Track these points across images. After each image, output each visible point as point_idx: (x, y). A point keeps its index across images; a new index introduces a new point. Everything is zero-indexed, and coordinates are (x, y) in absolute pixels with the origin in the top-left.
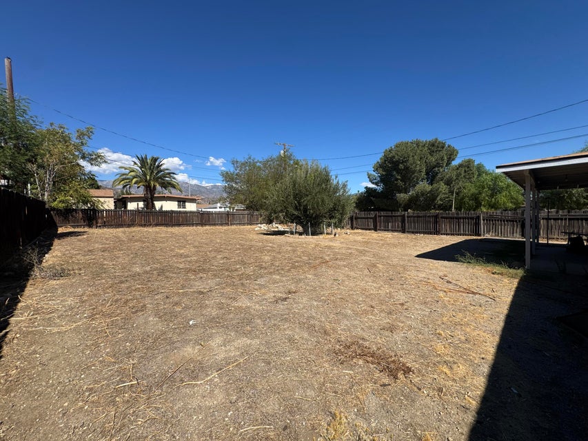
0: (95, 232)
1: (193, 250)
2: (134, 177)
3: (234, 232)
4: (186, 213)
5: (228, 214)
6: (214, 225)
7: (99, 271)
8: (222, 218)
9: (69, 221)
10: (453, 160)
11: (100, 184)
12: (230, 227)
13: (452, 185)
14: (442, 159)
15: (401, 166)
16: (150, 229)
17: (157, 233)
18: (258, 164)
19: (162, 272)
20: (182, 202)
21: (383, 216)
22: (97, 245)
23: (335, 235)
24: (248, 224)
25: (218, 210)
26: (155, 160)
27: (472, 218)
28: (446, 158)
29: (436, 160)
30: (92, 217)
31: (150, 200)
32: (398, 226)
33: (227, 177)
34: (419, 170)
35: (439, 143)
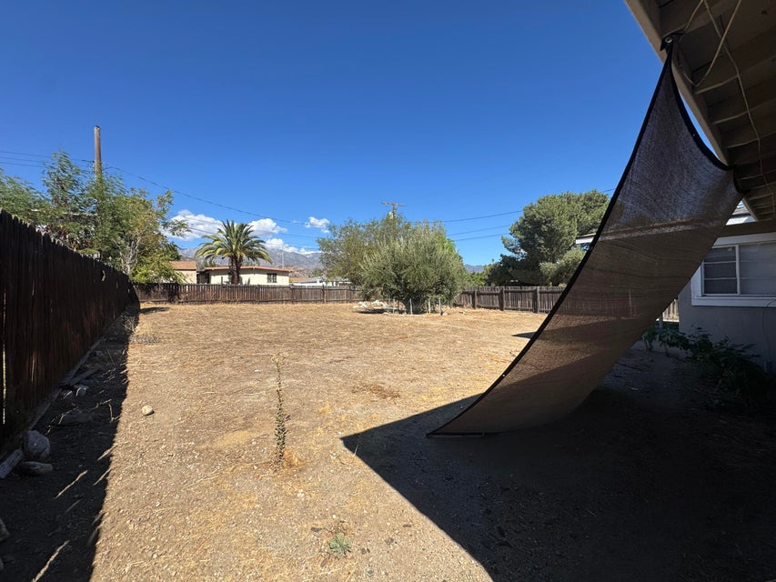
0: (177, 308)
1: (275, 325)
2: (219, 247)
3: (329, 309)
4: (275, 287)
5: (323, 289)
6: (307, 302)
7: (185, 340)
8: (316, 293)
9: (150, 295)
11: (180, 254)
12: (324, 305)
15: (544, 228)
16: (234, 306)
17: (241, 309)
18: (361, 229)
20: (272, 274)
21: (511, 292)
22: (181, 320)
23: (442, 314)
24: (347, 301)
25: (317, 284)
26: (242, 227)
29: (593, 219)
30: (173, 292)
31: (235, 273)
32: (529, 304)
33: (324, 244)
34: (569, 232)
35: (599, 196)
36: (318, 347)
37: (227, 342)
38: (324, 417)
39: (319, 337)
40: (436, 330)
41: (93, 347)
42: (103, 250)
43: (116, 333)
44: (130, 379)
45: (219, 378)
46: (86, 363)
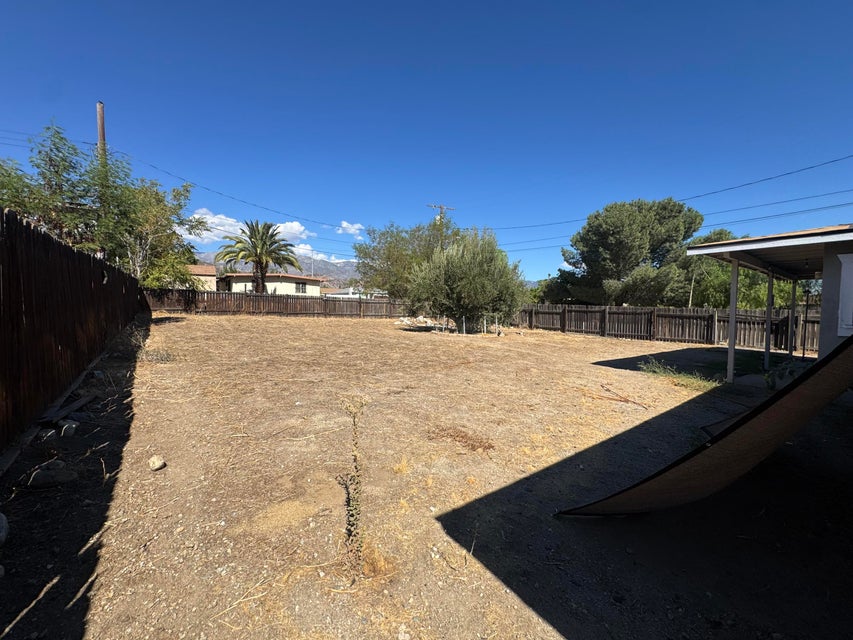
0: (194, 318)
1: (309, 343)
2: (242, 250)
3: (375, 326)
4: (305, 298)
5: (360, 302)
6: (342, 315)
7: (205, 359)
8: (351, 306)
9: (163, 303)
10: (694, 231)
11: (197, 258)
12: (361, 320)
13: (690, 269)
14: (677, 230)
15: (611, 240)
16: (260, 318)
17: (267, 322)
18: (404, 234)
19: (272, 363)
20: (301, 283)
21: (575, 311)
22: (199, 334)
23: (499, 334)
24: (387, 316)
25: (351, 296)
26: (268, 227)
27: (702, 318)
28: (682, 228)
29: (668, 231)
30: (190, 300)
31: (260, 281)
32: (595, 326)
33: (362, 251)
34: (639, 246)
35: (674, 206)
36: (366, 372)
37: (256, 363)
38: (401, 479)
39: (366, 359)
40: (499, 353)
41: (91, 365)
42: (106, 248)
43: (121, 348)
44: (135, 410)
45: (251, 413)
46: (80, 387)
